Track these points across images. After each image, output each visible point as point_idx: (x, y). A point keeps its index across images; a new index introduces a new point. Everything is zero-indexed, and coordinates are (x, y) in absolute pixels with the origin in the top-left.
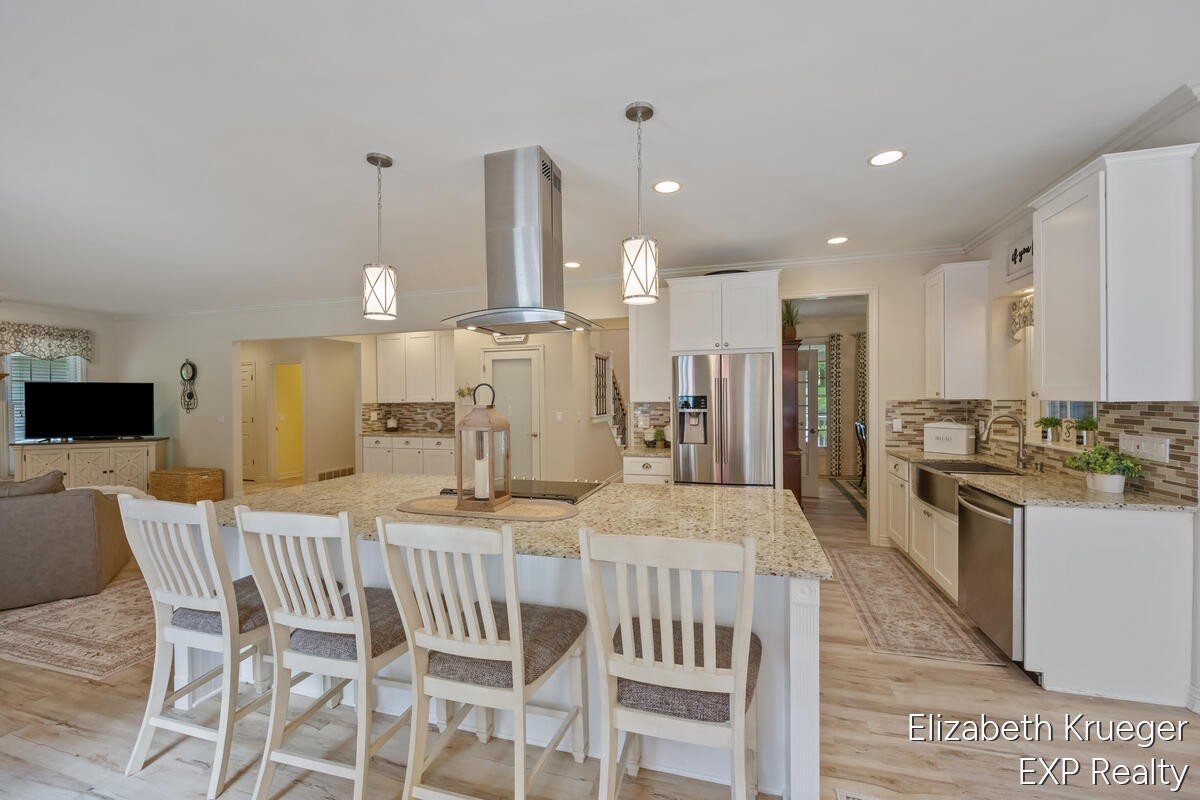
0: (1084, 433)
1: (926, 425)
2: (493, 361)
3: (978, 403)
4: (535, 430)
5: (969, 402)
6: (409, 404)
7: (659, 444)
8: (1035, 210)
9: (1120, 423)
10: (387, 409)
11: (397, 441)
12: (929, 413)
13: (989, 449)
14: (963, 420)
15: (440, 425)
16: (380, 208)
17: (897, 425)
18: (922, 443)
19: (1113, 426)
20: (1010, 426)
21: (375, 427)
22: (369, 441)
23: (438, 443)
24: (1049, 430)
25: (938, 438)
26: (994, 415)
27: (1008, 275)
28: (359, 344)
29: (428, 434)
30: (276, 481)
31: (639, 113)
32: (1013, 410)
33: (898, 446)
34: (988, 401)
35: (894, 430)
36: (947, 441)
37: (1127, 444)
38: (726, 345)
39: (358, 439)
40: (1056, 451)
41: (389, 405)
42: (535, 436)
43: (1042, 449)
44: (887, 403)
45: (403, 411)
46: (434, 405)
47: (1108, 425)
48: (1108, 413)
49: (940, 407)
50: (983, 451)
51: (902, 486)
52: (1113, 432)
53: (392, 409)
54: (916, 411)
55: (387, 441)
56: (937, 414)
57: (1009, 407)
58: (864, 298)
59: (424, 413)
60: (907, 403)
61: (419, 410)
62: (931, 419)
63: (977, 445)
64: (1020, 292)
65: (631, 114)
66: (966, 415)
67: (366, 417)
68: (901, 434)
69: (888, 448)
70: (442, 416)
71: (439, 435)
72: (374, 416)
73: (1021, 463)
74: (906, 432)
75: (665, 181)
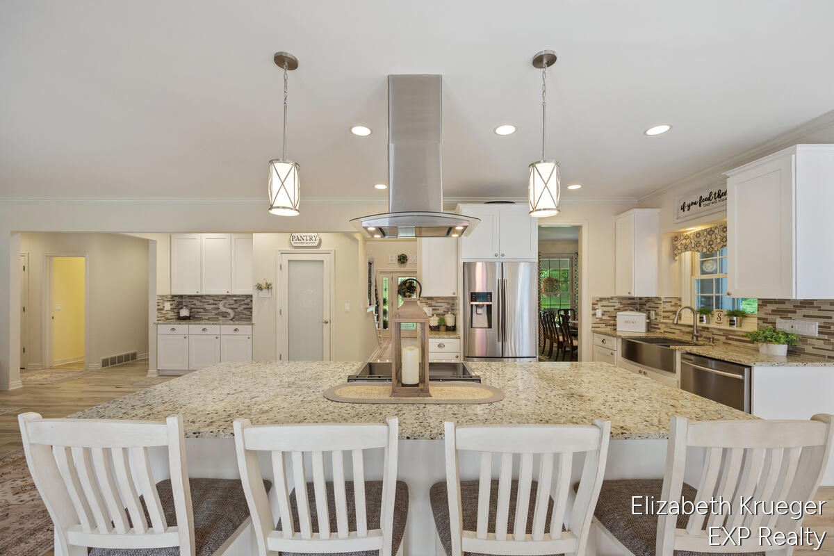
0: (735, 318)
1: (618, 313)
2: (289, 261)
3: (649, 299)
4: (326, 318)
5: (640, 299)
6: (201, 296)
7: (443, 328)
8: (728, 177)
9: (774, 312)
10: (179, 300)
11: (194, 328)
12: (618, 305)
13: (659, 329)
14: (639, 310)
15: (232, 315)
16: (285, 107)
17: (599, 313)
18: (615, 325)
19: (770, 314)
20: (671, 314)
21: (168, 316)
22: (164, 329)
23: (236, 330)
24: (704, 316)
25: (626, 322)
26: (661, 307)
27: (678, 219)
28: (156, 241)
29: (220, 322)
30: (51, 368)
31: (544, 61)
32: (673, 303)
33: (599, 327)
34: (659, 299)
35: (597, 316)
36: (633, 324)
37: (782, 325)
38: (503, 255)
39: (151, 325)
40: (720, 330)
41: (181, 296)
42: (327, 322)
43: (708, 328)
44: (593, 298)
45: (195, 302)
46: (226, 297)
47: (766, 314)
48: (766, 306)
49: (624, 302)
50: (653, 330)
51: (612, 354)
52: (770, 318)
53: (184, 300)
54: (610, 304)
55: (182, 328)
56: (622, 306)
57: (671, 302)
58: (578, 229)
59: (216, 304)
60: (605, 299)
61: (211, 301)
62: (619, 310)
63: (650, 326)
64: (683, 230)
65: (538, 61)
66: (638, 306)
67: (161, 307)
68: (601, 320)
69: (594, 329)
70: (235, 306)
71: (231, 322)
72: (168, 306)
73: (695, 338)
74: (604, 318)
75: (504, 125)
